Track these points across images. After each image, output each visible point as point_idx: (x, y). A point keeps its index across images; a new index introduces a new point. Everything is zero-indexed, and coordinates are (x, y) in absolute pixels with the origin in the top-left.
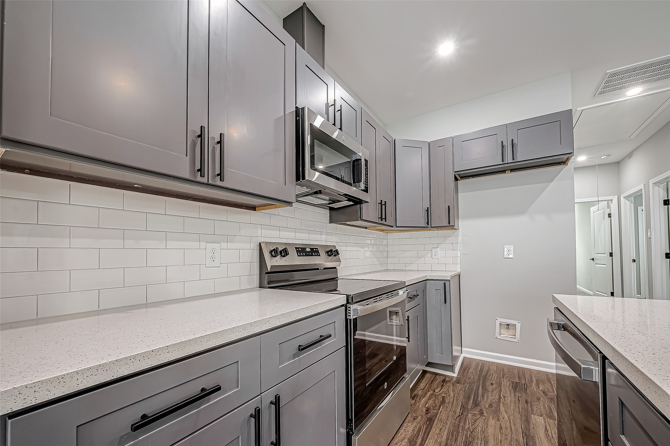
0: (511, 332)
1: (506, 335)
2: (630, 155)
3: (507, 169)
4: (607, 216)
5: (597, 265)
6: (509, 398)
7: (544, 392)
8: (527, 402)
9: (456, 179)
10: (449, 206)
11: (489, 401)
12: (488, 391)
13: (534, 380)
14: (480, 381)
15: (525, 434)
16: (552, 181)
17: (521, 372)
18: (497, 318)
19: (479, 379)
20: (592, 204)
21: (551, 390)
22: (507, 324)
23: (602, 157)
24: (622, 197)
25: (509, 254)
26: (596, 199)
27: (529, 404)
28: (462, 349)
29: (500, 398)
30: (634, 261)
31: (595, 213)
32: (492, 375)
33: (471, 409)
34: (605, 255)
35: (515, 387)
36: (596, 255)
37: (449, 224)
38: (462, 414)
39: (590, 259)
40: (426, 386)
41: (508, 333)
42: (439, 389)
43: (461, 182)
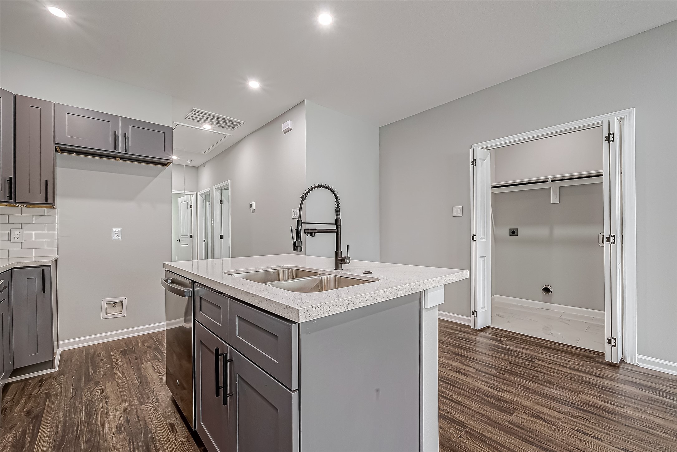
0: (118, 309)
1: (112, 313)
2: (204, 165)
3: (118, 156)
4: (189, 206)
5: (182, 245)
6: (121, 363)
7: (149, 347)
8: (136, 358)
9: (56, 150)
10: (46, 181)
11: (102, 372)
12: (99, 366)
13: (140, 342)
14: (88, 363)
15: (139, 377)
16: (156, 177)
17: (128, 341)
18: (103, 299)
19: (86, 362)
20: (180, 195)
21: (153, 343)
22: (114, 302)
23: (188, 161)
24: (199, 194)
25: (117, 236)
26: (183, 192)
27: (139, 359)
28: (59, 343)
29: (112, 366)
30: (204, 241)
31: (181, 203)
32: (100, 353)
33: (85, 386)
34: (188, 237)
35: (124, 353)
36: (181, 237)
37: (46, 201)
38: (75, 394)
39: (178, 240)
40: (14, 396)
41: (114, 311)
42: (37, 390)
43: (60, 155)
